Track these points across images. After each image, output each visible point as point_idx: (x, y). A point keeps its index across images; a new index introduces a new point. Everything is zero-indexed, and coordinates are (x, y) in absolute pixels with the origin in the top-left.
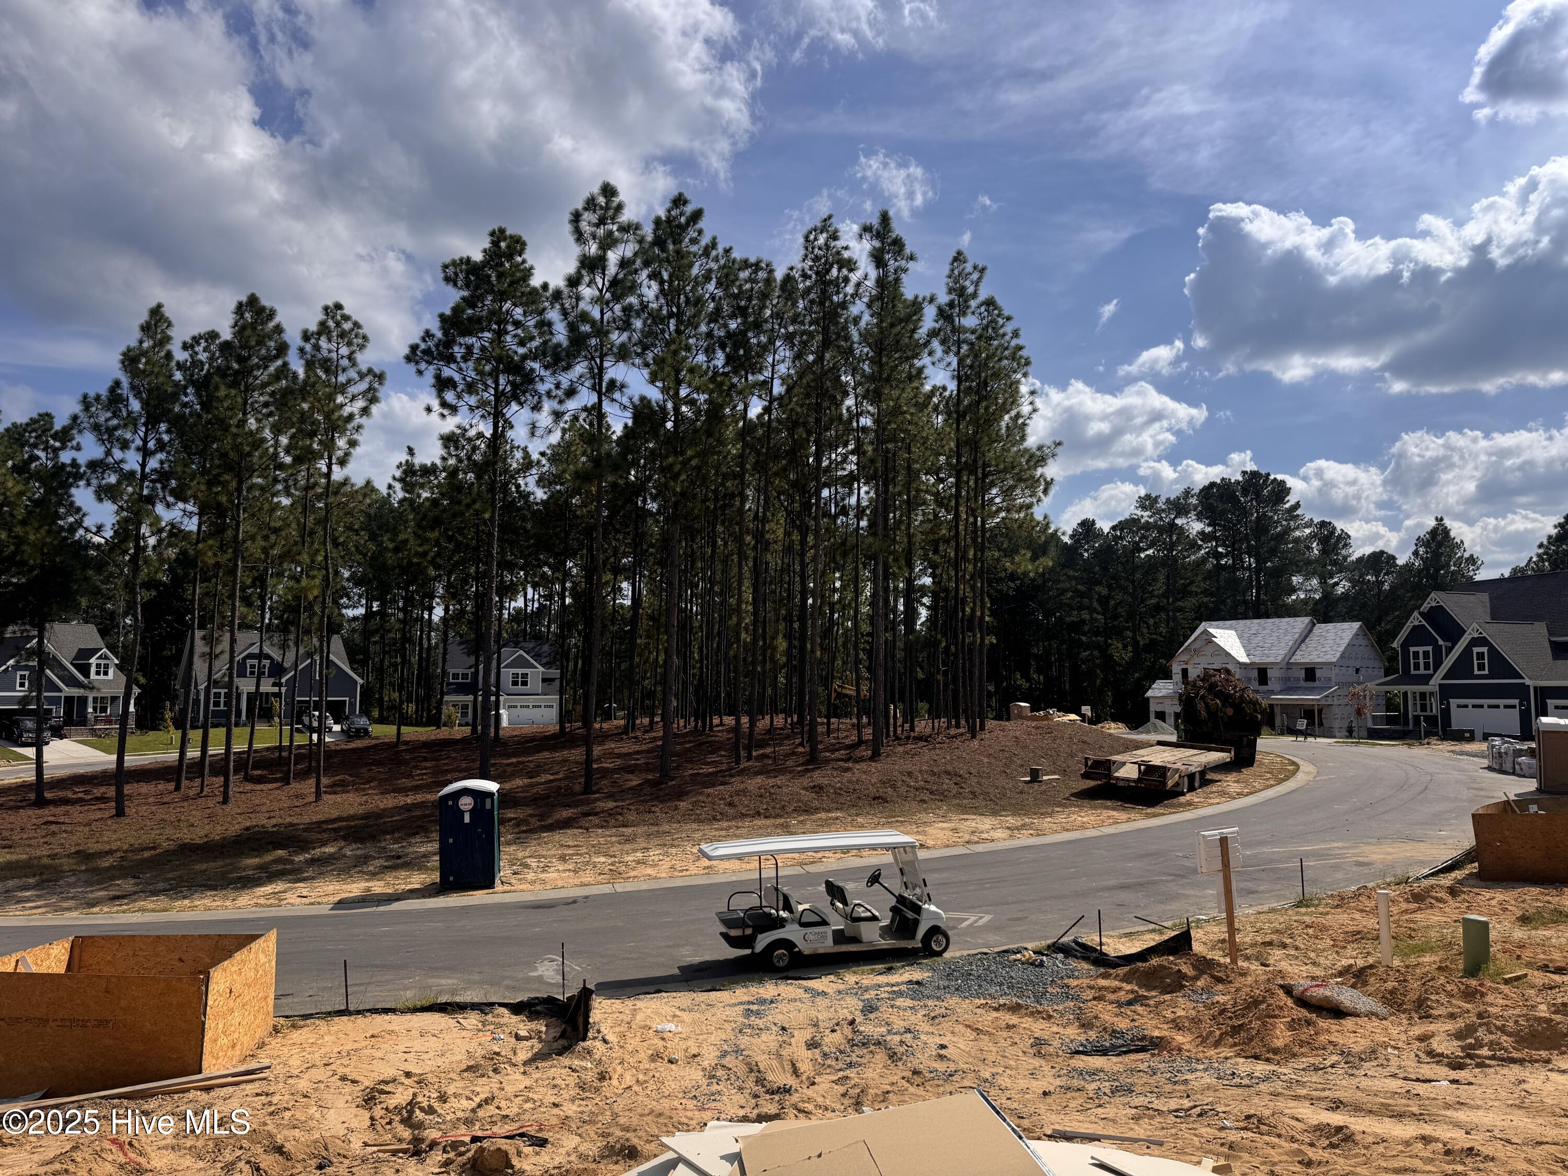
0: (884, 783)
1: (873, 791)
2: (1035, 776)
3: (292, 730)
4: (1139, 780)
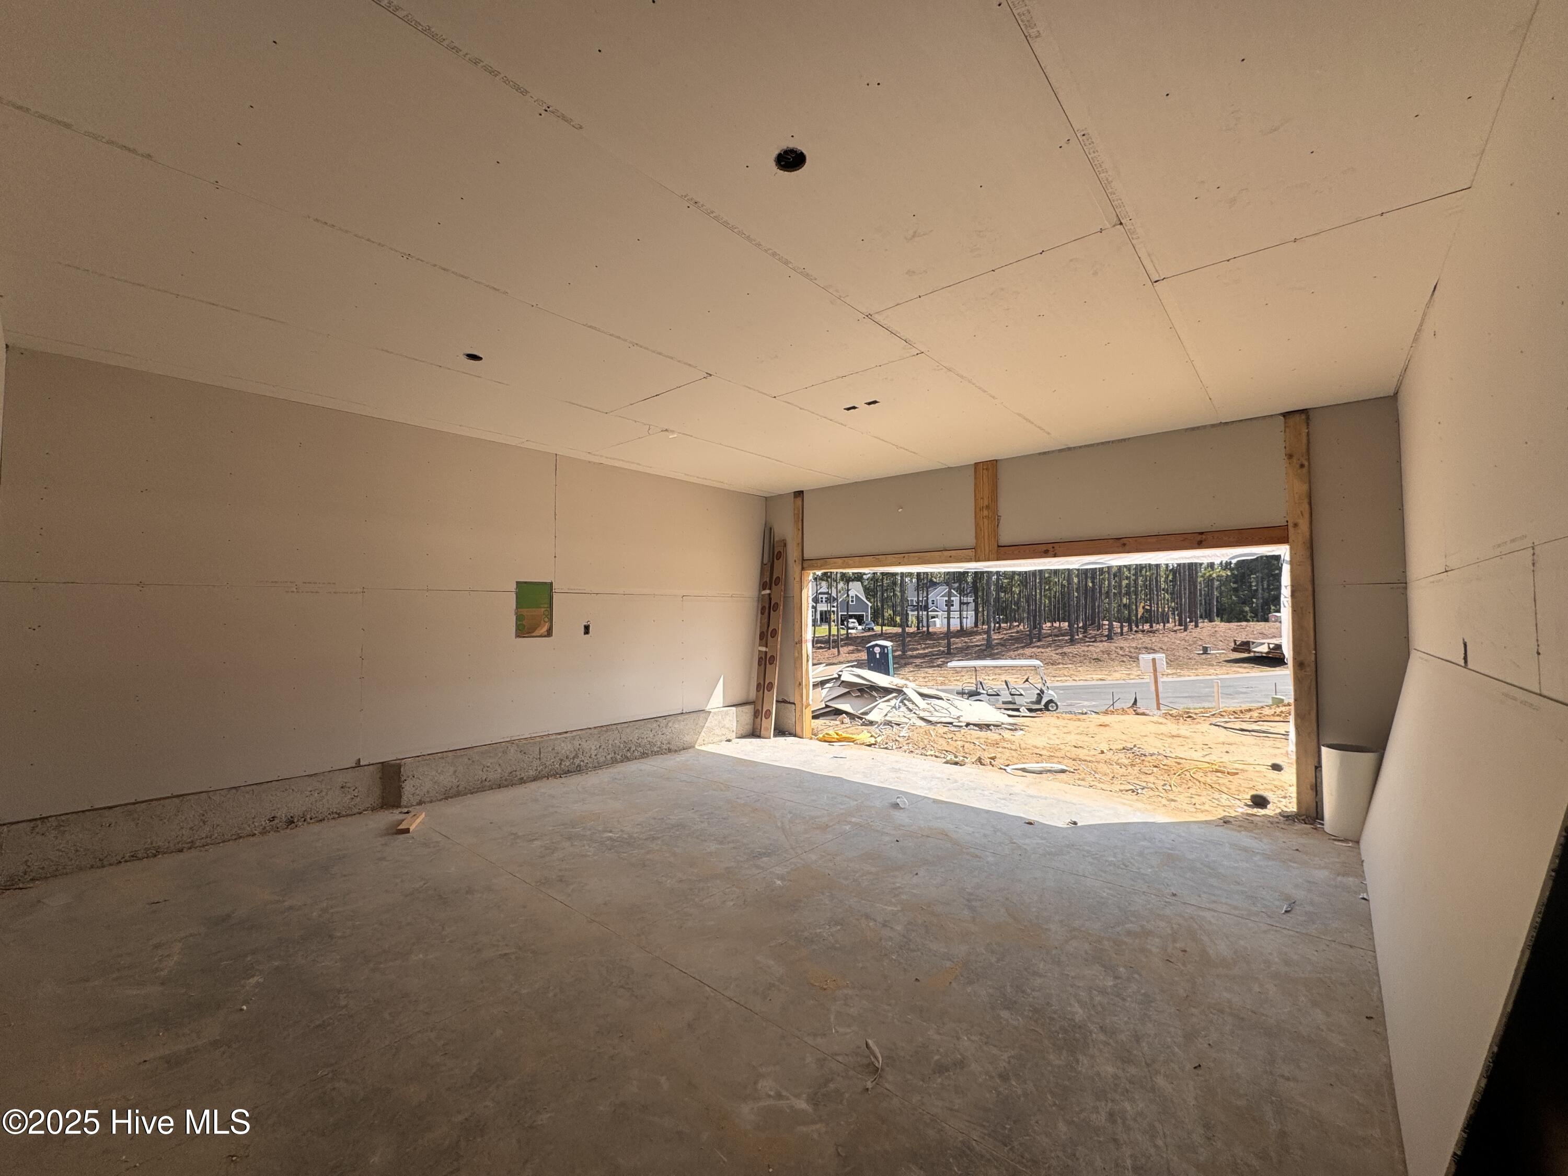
0: (1103, 652)
1: (1095, 656)
2: (1205, 650)
3: (838, 628)
4: (1267, 653)
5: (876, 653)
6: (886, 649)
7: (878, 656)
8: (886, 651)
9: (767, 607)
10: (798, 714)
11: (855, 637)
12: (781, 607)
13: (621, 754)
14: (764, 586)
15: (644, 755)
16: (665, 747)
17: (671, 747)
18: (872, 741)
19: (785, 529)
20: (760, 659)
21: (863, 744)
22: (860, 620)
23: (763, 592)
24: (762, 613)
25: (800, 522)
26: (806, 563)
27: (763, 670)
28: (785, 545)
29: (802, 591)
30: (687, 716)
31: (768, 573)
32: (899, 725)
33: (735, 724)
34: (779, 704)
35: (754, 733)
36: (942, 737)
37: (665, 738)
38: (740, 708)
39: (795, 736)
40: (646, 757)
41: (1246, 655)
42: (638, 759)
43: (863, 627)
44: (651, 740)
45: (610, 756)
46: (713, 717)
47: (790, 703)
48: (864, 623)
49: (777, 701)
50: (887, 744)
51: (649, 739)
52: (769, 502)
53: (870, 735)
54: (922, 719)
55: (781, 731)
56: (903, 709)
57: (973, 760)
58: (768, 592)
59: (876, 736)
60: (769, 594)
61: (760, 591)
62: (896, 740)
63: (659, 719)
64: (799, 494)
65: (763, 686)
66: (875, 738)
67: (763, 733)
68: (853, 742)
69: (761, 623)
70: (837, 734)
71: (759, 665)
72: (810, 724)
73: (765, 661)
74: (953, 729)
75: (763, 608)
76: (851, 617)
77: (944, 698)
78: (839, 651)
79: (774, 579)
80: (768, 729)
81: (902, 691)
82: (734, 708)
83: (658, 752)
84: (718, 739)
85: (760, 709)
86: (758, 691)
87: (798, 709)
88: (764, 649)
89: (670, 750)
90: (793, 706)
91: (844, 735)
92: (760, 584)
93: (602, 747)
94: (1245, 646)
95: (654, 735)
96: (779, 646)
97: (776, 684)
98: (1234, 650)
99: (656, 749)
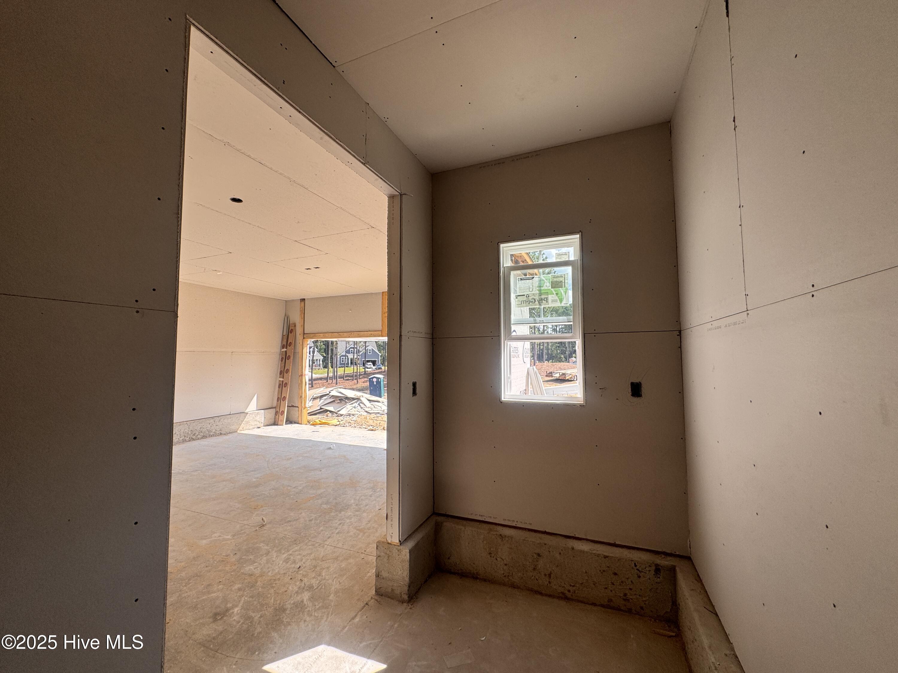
3: (361, 368)
4: (559, 377)
5: (374, 382)
6: (379, 379)
7: (375, 383)
8: (380, 380)
9: (284, 358)
10: (300, 412)
11: (369, 373)
12: (292, 358)
13: (189, 437)
14: (283, 347)
15: (204, 437)
16: (218, 432)
17: (222, 432)
18: (338, 423)
19: (295, 318)
20: (280, 385)
21: (333, 425)
22: (374, 363)
23: (283, 350)
24: (282, 361)
25: (303, 314)
26: (305, 335)
27: (281, 390)
28: (295, 326)
29: (303, 349)
30: (232, 416)
31: (286, 340)
32: (353, 415)
33: (263, 419)
34: (288, 407)
35: (275, 424)
36: (372, 419)
37: (218, 427)
38: (266, 411)
39: (298, 423)
40: (205, 438)
41: (551, 378)
42: (200, 439)
43: (376, 367)
44: (209, 429)
45: (182, 438)
46: (249, 416)
47: (296, 407)
48: (376, 365)
49: (288, 406)
50: (345, 424)
51: (207, 428)
52: (287, 303)
53: (338, 420)
54: (366, 412)
55: (289, 421)
56: (359, 407)
57: (381, 429)
58: (285, 350)
59: (340, 421)
60: (286, 351)
61: (281, 350)
62: (350, 422)
63: (215, 418)
64: (303, 300)
65: (281, 399)
66: (340, 422)
67: (279, 423)
68: (328, 424)
69: (281, 366)
70: (320, 421)
71: (279, 387)
72: (306, 417)
73: (282, 385)
74: (379, 415)
75: (282, 358)
76: (368, 361)
77: (381, 402)
78: (357, 382)
79: (288, 343)
80: (282, 421)
81: (360, 399)
82: (263, 411)
83: (213, 435)
84: (252, 427)
85: (279, 411)
86: (278, 401)
87: (300, 409)
88: (282, 379)
89: (221, 434)
90: (297, 408)
91: (324, 421)
92: (281, 345)
93: (177, 434)
94: (550, 374)
95: (211, 426)
96: (290, 378)
97: (288, 397)
98: (546, 376)
99: (212, 434)
